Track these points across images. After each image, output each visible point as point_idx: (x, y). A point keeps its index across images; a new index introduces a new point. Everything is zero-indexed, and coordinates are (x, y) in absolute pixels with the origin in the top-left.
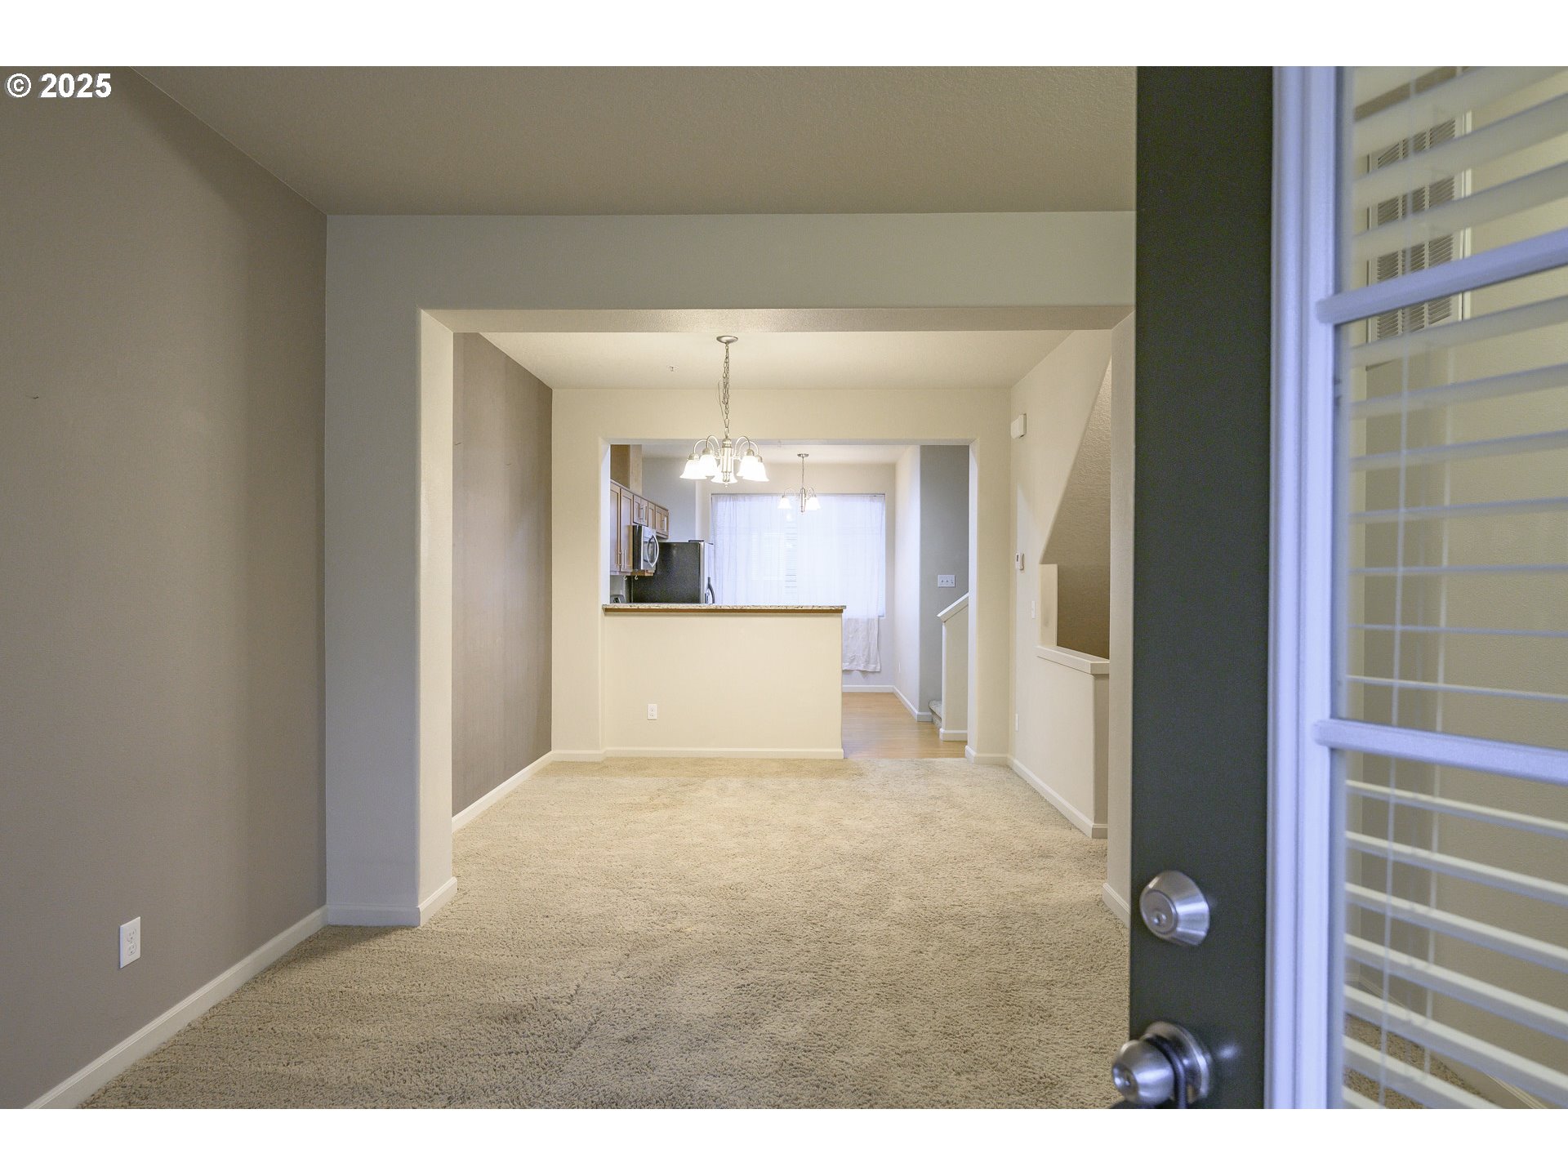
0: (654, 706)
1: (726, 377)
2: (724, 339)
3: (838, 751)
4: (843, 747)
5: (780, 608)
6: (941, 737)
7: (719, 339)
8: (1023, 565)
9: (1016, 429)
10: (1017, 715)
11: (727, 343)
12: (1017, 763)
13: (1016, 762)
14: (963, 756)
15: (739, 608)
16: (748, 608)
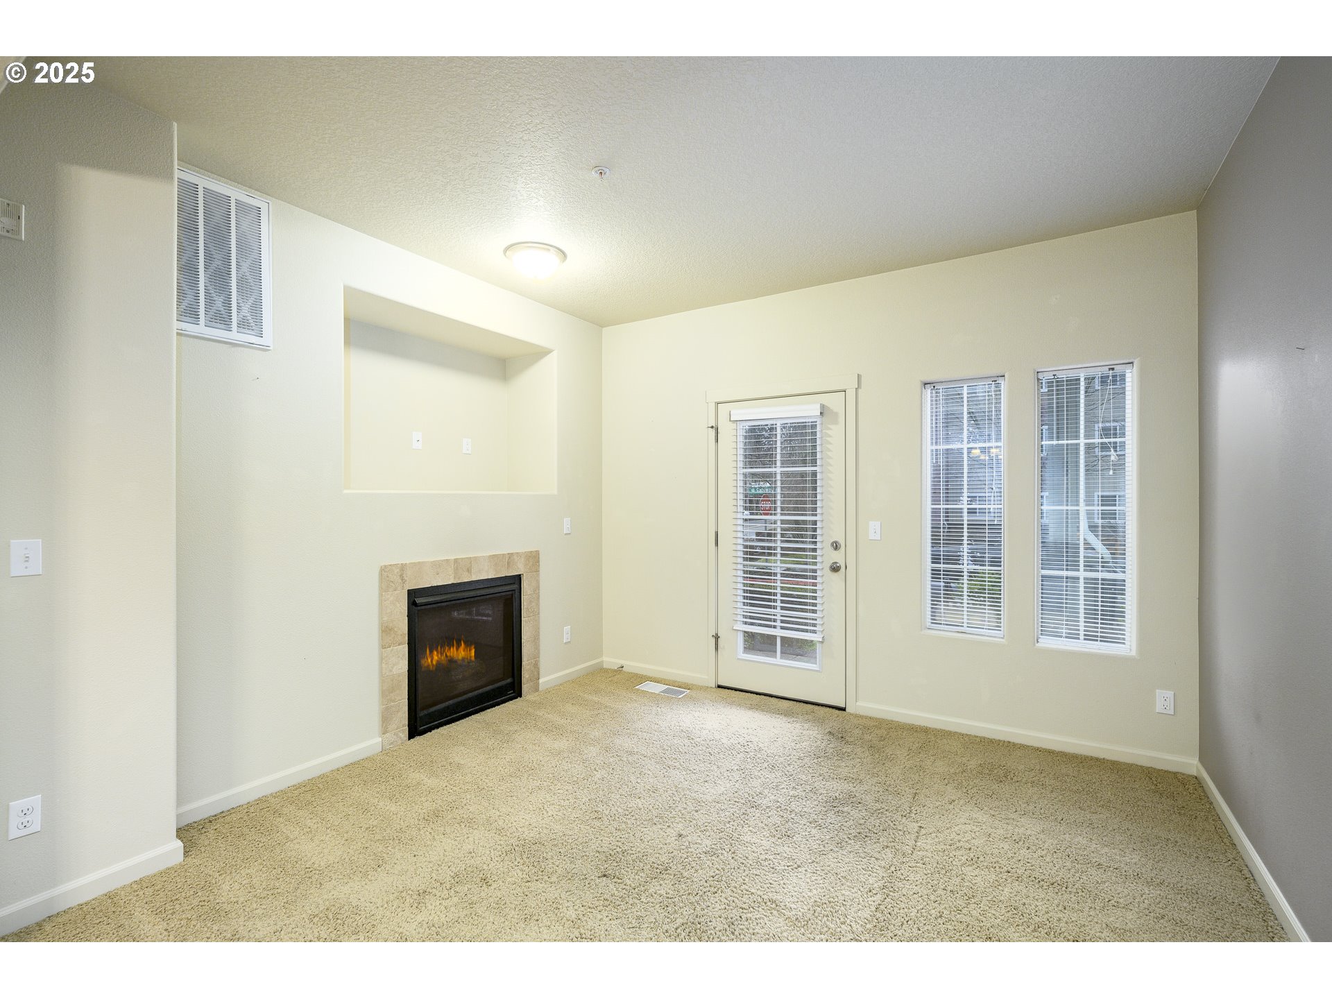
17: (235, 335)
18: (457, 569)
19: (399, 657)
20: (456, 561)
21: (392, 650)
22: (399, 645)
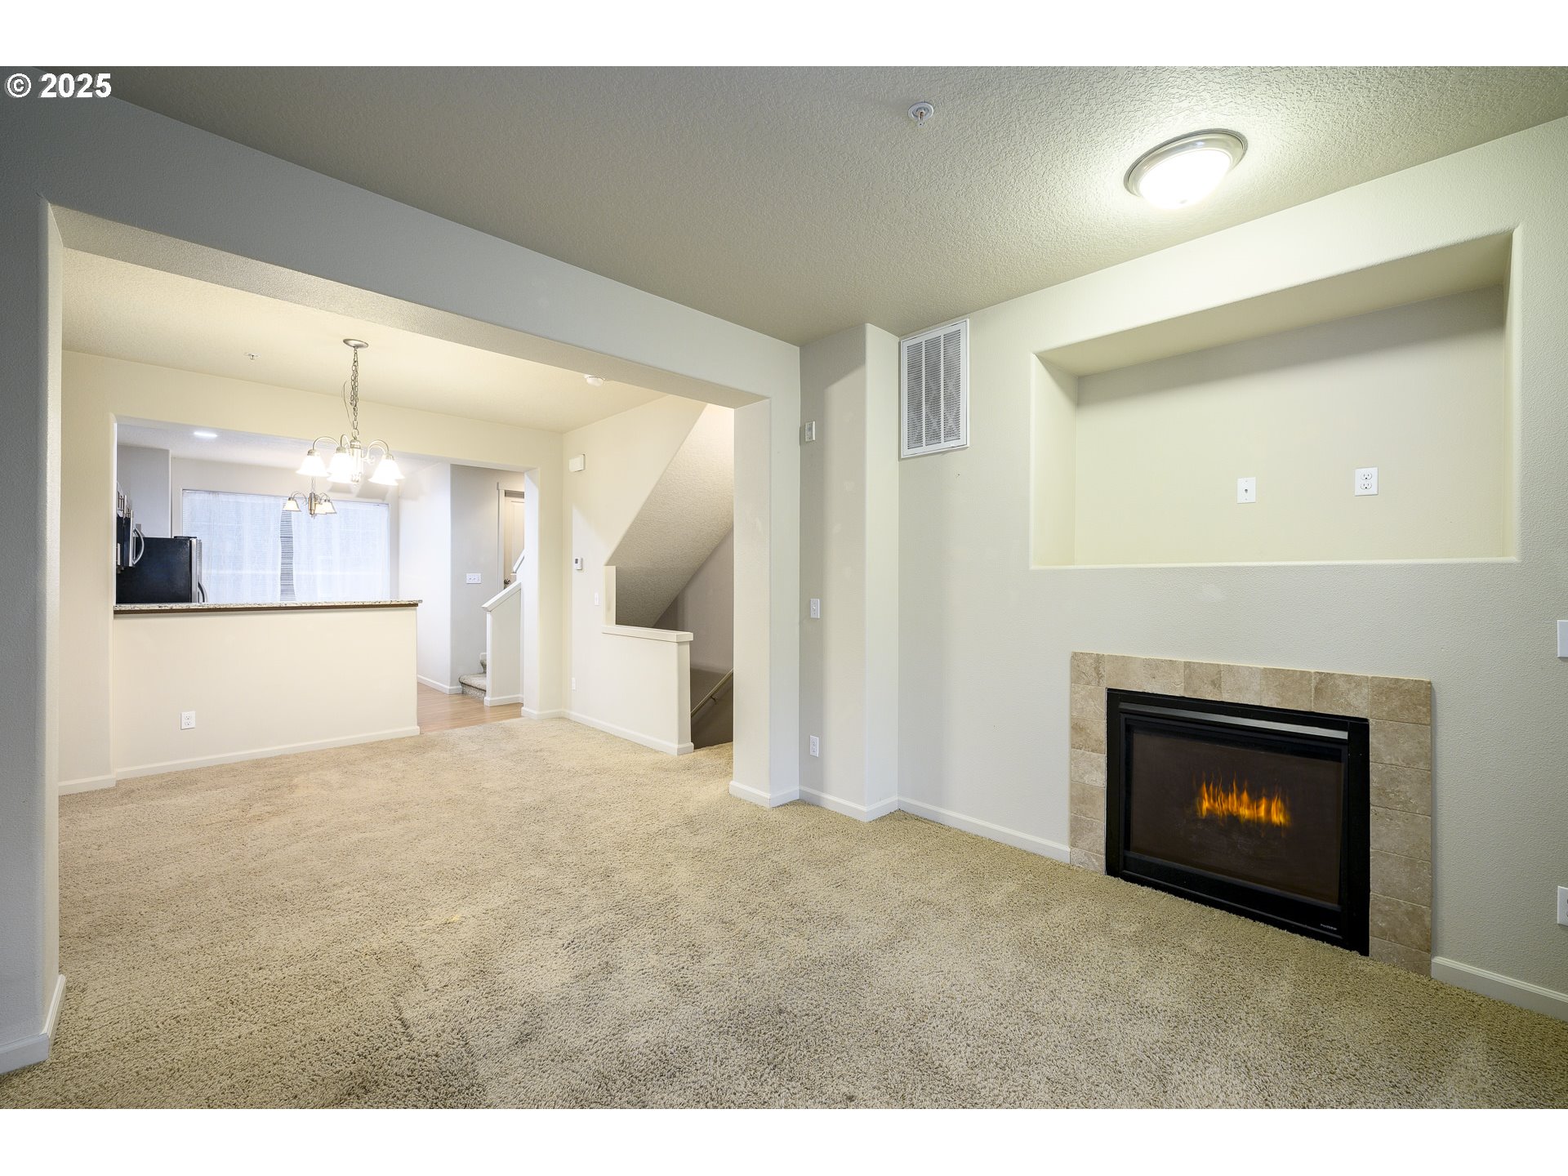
0: (192, 714)
1: (355, 380)
2: (353, 343)
3: (415, 729)
4: (419, 724)
5: (357, 604)
6: (486, 703)
7: (345, 341)
8: (582, 566)
9: (575, 464)
10: (573, 679)
11: (356, 347)
12: (575, 714)
13: (573, 713)
14: (520, 716)
15: (308, 605)
16: (320, 605)
17: (944, 445)
18: (1190, 677)
19: (1092, 766)
20: (1187, 665)
21: (1083, 754)
22: (1093, 751)
